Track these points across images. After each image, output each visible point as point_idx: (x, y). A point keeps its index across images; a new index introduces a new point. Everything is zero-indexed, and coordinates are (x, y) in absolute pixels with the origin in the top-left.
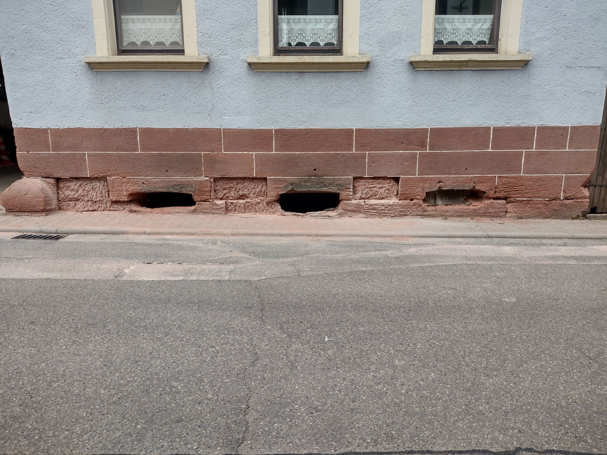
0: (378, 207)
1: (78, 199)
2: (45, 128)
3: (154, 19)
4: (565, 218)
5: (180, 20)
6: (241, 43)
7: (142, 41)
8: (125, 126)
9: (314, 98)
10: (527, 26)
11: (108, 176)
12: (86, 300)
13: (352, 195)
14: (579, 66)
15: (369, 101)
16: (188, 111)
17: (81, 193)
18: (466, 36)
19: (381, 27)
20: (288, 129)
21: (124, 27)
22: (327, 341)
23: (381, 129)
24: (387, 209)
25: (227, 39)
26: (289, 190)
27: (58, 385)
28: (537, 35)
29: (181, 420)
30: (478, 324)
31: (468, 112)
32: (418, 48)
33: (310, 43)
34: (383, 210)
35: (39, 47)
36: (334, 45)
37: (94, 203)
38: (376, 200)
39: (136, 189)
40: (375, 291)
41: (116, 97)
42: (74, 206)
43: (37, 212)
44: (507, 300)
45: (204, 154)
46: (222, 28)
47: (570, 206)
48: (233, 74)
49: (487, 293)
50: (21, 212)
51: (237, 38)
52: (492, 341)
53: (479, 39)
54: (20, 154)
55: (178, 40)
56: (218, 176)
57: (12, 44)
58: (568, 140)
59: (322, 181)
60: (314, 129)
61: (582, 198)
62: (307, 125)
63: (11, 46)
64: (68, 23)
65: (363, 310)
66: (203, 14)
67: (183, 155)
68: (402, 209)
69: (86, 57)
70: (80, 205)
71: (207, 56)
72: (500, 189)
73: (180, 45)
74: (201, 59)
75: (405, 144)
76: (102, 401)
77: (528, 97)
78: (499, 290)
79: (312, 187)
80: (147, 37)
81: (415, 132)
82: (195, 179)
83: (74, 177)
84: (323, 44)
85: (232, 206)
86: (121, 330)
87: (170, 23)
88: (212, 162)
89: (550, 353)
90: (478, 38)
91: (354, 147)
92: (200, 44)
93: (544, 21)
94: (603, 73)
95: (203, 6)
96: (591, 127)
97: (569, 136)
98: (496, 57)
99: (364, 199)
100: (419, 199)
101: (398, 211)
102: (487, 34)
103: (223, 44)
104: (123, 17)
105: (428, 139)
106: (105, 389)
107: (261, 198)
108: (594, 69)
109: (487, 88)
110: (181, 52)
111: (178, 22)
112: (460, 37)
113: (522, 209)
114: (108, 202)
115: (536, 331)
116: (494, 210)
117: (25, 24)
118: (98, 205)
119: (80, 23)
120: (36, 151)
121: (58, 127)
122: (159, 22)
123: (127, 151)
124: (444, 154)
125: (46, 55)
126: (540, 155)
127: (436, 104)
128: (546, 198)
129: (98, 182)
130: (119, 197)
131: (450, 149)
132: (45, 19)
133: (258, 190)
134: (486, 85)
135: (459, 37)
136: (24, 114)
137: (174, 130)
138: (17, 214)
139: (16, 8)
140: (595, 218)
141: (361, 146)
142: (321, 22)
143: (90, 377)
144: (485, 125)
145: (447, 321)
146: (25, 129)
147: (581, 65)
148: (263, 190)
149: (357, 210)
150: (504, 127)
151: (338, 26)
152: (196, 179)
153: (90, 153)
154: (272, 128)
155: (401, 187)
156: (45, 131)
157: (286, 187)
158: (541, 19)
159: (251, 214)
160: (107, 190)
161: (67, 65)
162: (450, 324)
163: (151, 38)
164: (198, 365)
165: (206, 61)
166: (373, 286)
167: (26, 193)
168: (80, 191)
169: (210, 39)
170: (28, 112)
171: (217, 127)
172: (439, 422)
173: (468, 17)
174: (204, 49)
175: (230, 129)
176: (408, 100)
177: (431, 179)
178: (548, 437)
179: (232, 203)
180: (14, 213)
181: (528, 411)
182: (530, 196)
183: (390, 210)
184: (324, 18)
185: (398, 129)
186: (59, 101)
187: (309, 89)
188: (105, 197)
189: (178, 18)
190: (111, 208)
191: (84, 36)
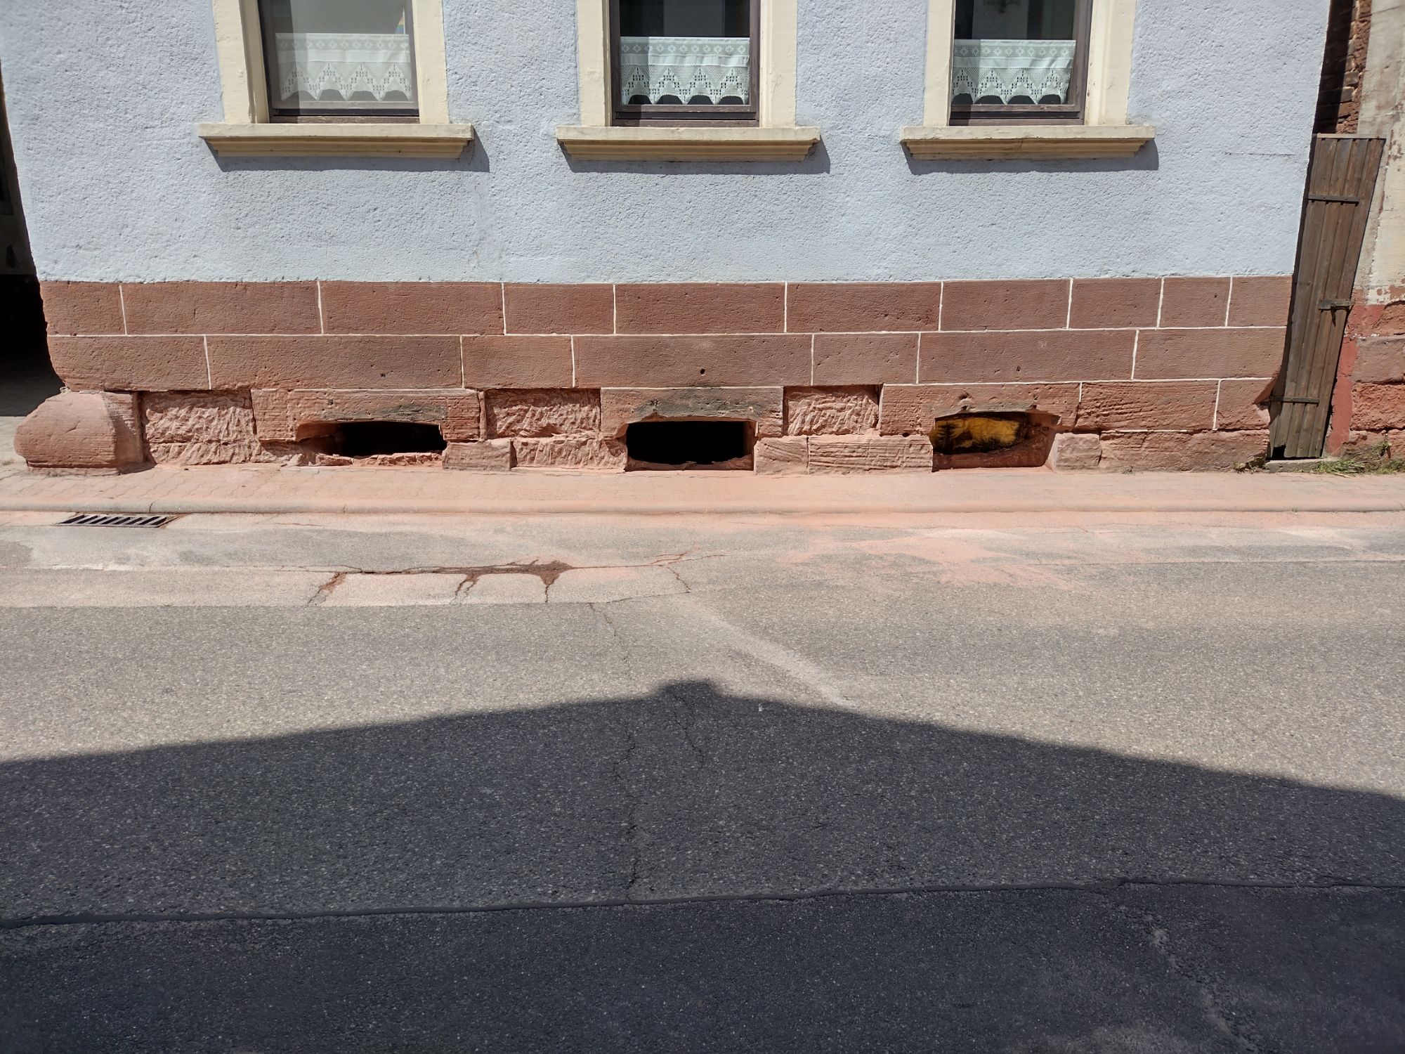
0: (836, 449)
1: (185, 438)
2: (111, 281)
3: (350, 42)
4: (1222, 468)
5: (406, 45)
6: (542, 97)
7: (322, 89)
8: (291, 275)
9: (701, 219)
10: (1144, 67)
11: (254, 386)
12: (264, 645)
13: (780, 426)
14: (1249, 152)
15: (817, 225)
16: (428, 245)
17: (194, 425)
18: (1019, 84)
19: (841, 67)
20: (645, 285)
21: (282, 58)
22: (763, 711)
23: (843, 285)
24: (855, 454)
25: (513, 89)
26: (647, 415)
27: (260, 800)
28: (1165, 86)
29: (515, 850)
30: (1047, 676)
31: (1022, 249)
32: (918, 112)
33: (688, 97)
34: (846, 456)
35: (96, 103)
36: (742, 103)
37: (222, 446)
38: (833, 436)
39: (316, 415)
40: (845, 619)
41: (269, 214)
42: (179, 453)
43: (99, 466)
44: (1101, 631)
45: (464, 339)
46: (500, 64)
47: (1231, 445)
48: (527, 165)
49: (1063, 619)
50: (64, 466)
51: (533, 85)
52: (1072, 706)
53: (1046, 91)
54: (57, 339)
55: (403, 87)
56: (494, 387)
57: (35, 95)
58: (1228, 307)
59: (718, 395)
60: (701, 284)
61: (1255, 427)
62: (686, 277)
63: (32, 99)
64: (160, 49)
65: (824, 655)
66: (459, 34)
67: (418, 342)
68: (887, 455)
69: (203, 126)
70: (191, 450)
71: (470, 124)
72: (1087, 411)
73: (407, 100)
74: (458, 132)
75: (893, 316)
76: (355, 825)
77: (1147, 216)
78: (1086, 613)
79: (697, 409)
80: (334, 79)
81: (913, 291)
82: (445, 392)
83: (179, 388)
84: (718, 101)
85: (525, 451)
86: (353, 700)
87: (383, 51)
88: (482, 355)
89: (1182, 726)
90: (1044, 90)
91: (786, 323)
92: (452, 99)
93: (1178, 56)
94: (1296, 168)
95: (459, 16)
96: (1274, 278)
97: (1230, 297)
98: (1080, 131)
99: (805, 433)
100: (922, 434)
101: (877, 458)
102: (1062, 79)
103: (503, 98)
104: (279, 36)
105: (941, 306)
106: (354, 804)
107: (587, 432)
108: (1279, 158)
109: (1063, 196)
110: (411, 114)
111: (403, 49)
112: (1007, 87)
113: (1132, 452)
114: (254, 444)
115: (1157, 687)
116: (1075, 454)
117: (62, 49)
118: (232, 451)
119: (188, 49)
120: (91, 332)
121: (141, 280)
122: (360, 49)
123: (295, 331)
124: (973, 337)
125: (111, 120)
126: (1169, 339)
127: (957, 232)
128: (1182, 427)
129: (232, 400)
130: (278, 433)
131: (986, 327)
132: (108, 39)
133: (580, 416)
134: (1061, 190)
135: (1004, 88)
136: (65, 250)
137: (398, 285)
138: (52, 473)
139: (44, 15)
140: (1282, 469)
141: (800, 320)
142: (712, 51)
143: (319, 784)
144: (1056, 277)
145: (988, 673)
146: (66, 284)
147: (1253, 150)
148: (592, 414)
149: (793, 457)
150: (1094, 280)
151: (749, 63)
152: (448, 391)
153: (213, 337)
154: (610, 281)
155: (884, 407)
156: (112, 288)
157: (641, 409)
158: (1173, 53)
159: (567, 466)
160: (251, 417)
161: (159, 142)
162: (993, 676)
163: (343, 83)
164: (522, 758)
165: (468, 135)
166: (839, 609)
167: (72, 424)
168: (191, 420)
169: (474, 88)
170: (72, 247)
171: (491, 280)
172: (982, 841)
173: (1024, 45)
174: (462, 110)
175: (519, 284)
176: (899, 223)
177: (947, 390)
178: (1173, 859)
179: (525, 444)
180: (47, 469)
181: (1141, 822)
182: (1150, 424)
183: (860, 456)
184: (720, 43)
185: (878, 285)
186: (143, 223)
187: (688, 197)
188: (248, 431)
189: (402, 39)
190: (261, 458)
191: (198, 78)
